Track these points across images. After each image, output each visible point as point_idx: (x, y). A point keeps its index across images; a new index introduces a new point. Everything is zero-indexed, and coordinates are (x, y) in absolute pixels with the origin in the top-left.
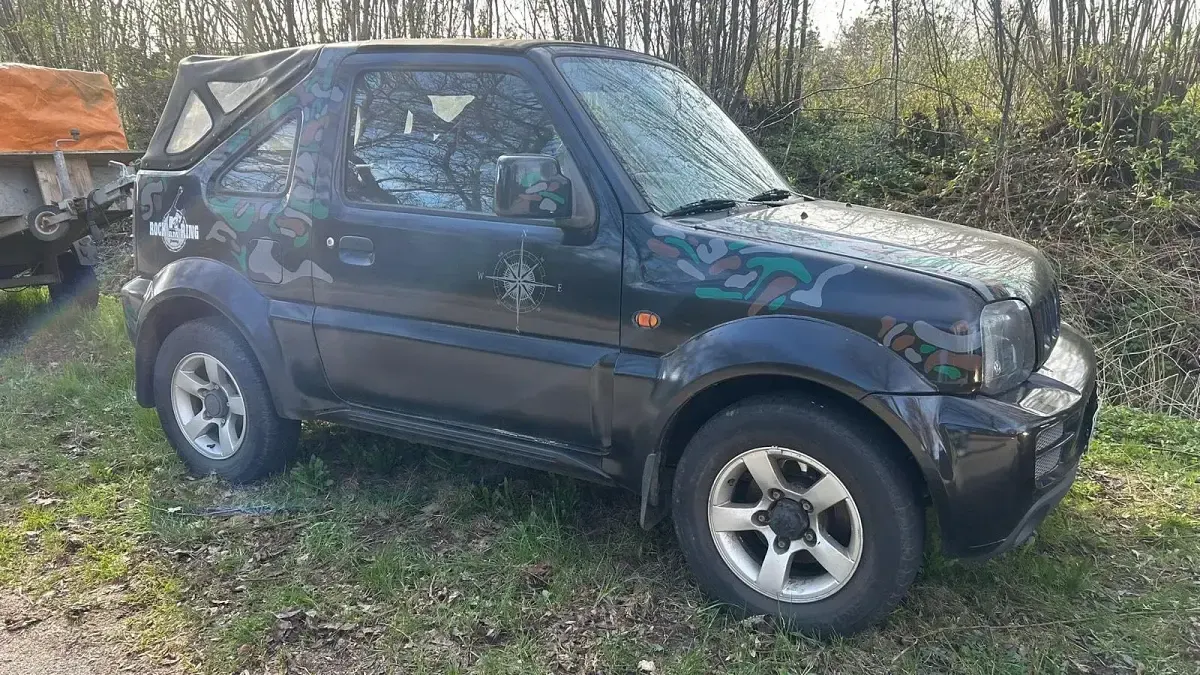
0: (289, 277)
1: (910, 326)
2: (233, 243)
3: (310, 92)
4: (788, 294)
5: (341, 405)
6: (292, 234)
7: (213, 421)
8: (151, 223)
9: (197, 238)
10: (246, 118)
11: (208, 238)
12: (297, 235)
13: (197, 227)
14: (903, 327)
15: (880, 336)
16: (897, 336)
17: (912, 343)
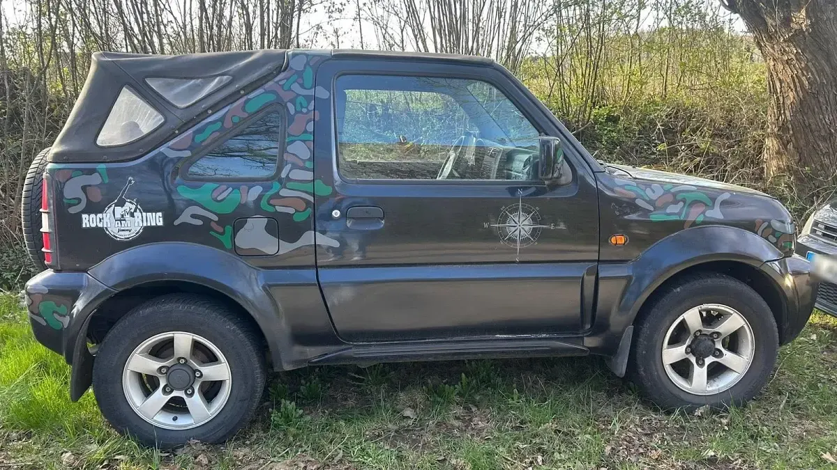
0: (286, 248)
1: (769, 223)
2: (213, 225)
3: (290, 89)
4: (704, 213)
5: (344, 347)
6: (291, 211)
7: (175, 393)
8: (84, 216)
9: (161, 223)
10: (210, 112)
11: (177, 223)
12: (296, 211)
13: (160, 214)
14: (766, 224)
15: (756, 230)
16: (765, 228)
17: (771, 232)
